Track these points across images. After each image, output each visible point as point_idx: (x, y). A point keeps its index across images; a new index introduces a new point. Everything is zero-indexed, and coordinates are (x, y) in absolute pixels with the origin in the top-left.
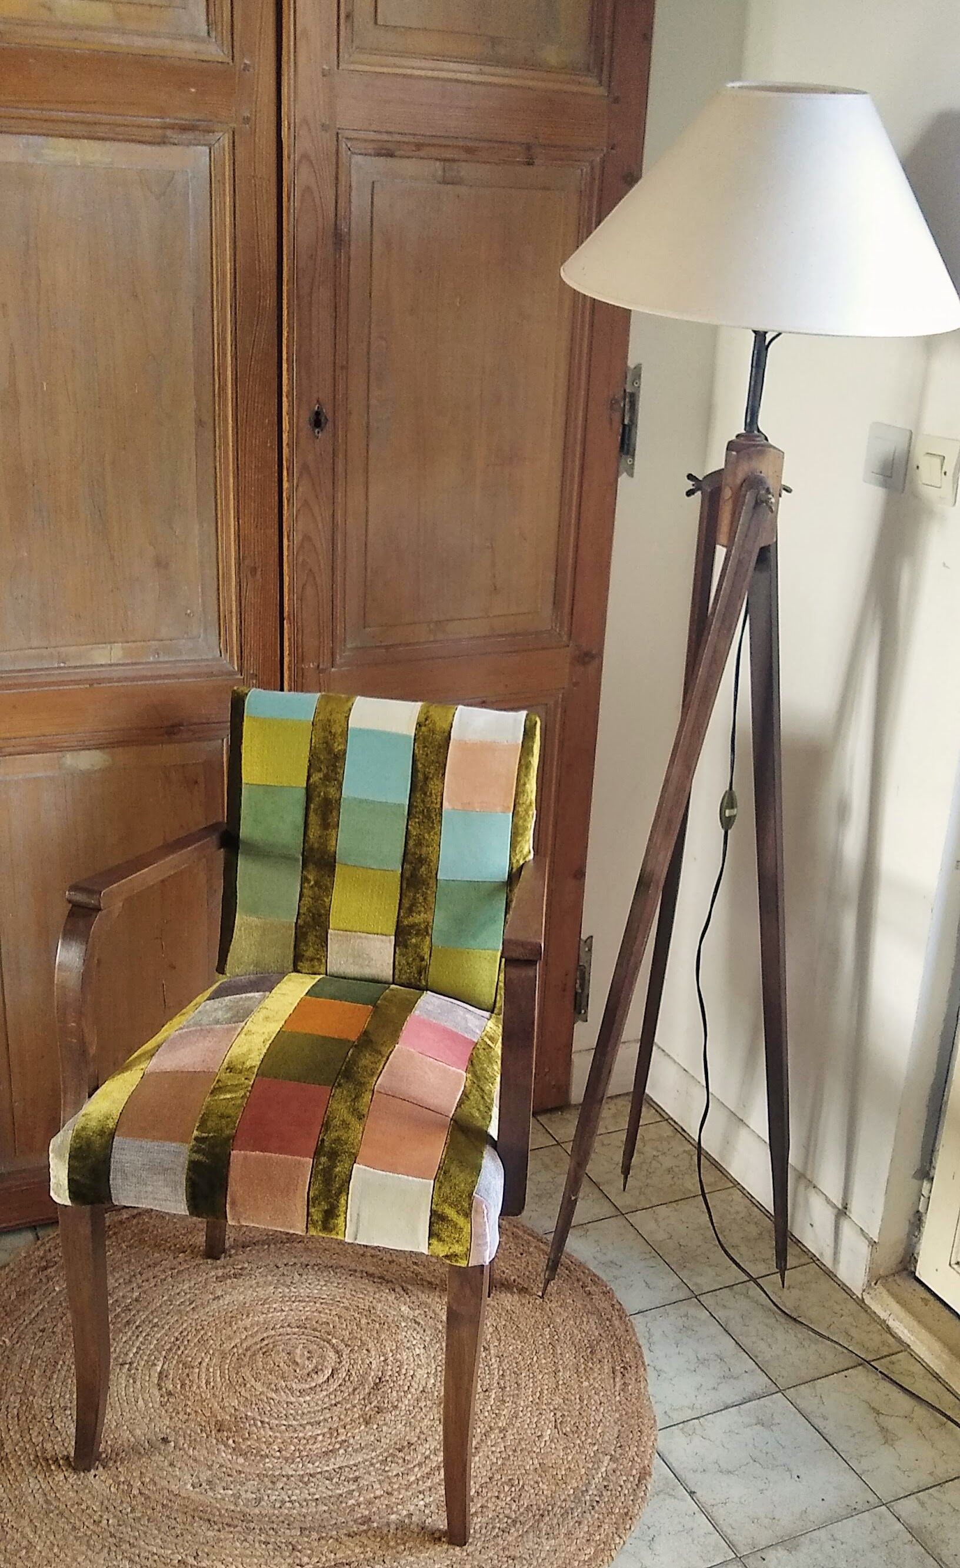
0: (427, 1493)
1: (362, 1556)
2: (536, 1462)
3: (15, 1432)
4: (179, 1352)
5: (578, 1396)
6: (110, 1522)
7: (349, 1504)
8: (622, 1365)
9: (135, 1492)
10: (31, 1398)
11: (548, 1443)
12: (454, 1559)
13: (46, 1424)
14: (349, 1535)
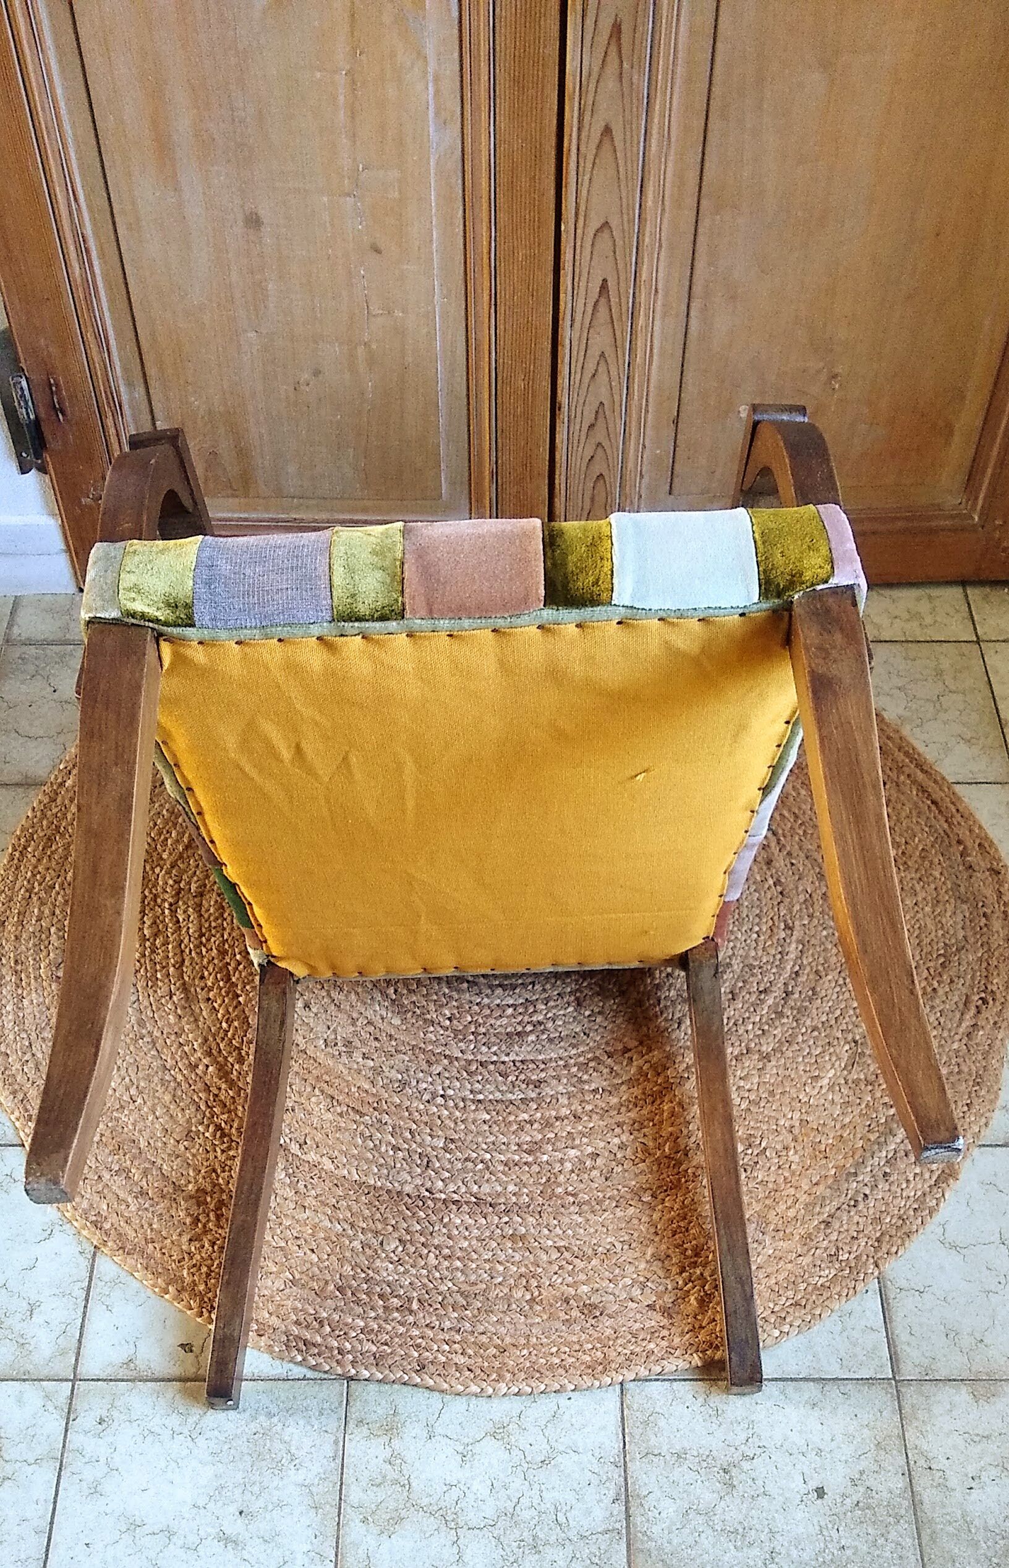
2: (797, 1115)
6: (210, 1069)
7: (520, 1118)
8: (983, 995)
11: (824, 1091)
12: (636, 1235)
13: (167, 911)
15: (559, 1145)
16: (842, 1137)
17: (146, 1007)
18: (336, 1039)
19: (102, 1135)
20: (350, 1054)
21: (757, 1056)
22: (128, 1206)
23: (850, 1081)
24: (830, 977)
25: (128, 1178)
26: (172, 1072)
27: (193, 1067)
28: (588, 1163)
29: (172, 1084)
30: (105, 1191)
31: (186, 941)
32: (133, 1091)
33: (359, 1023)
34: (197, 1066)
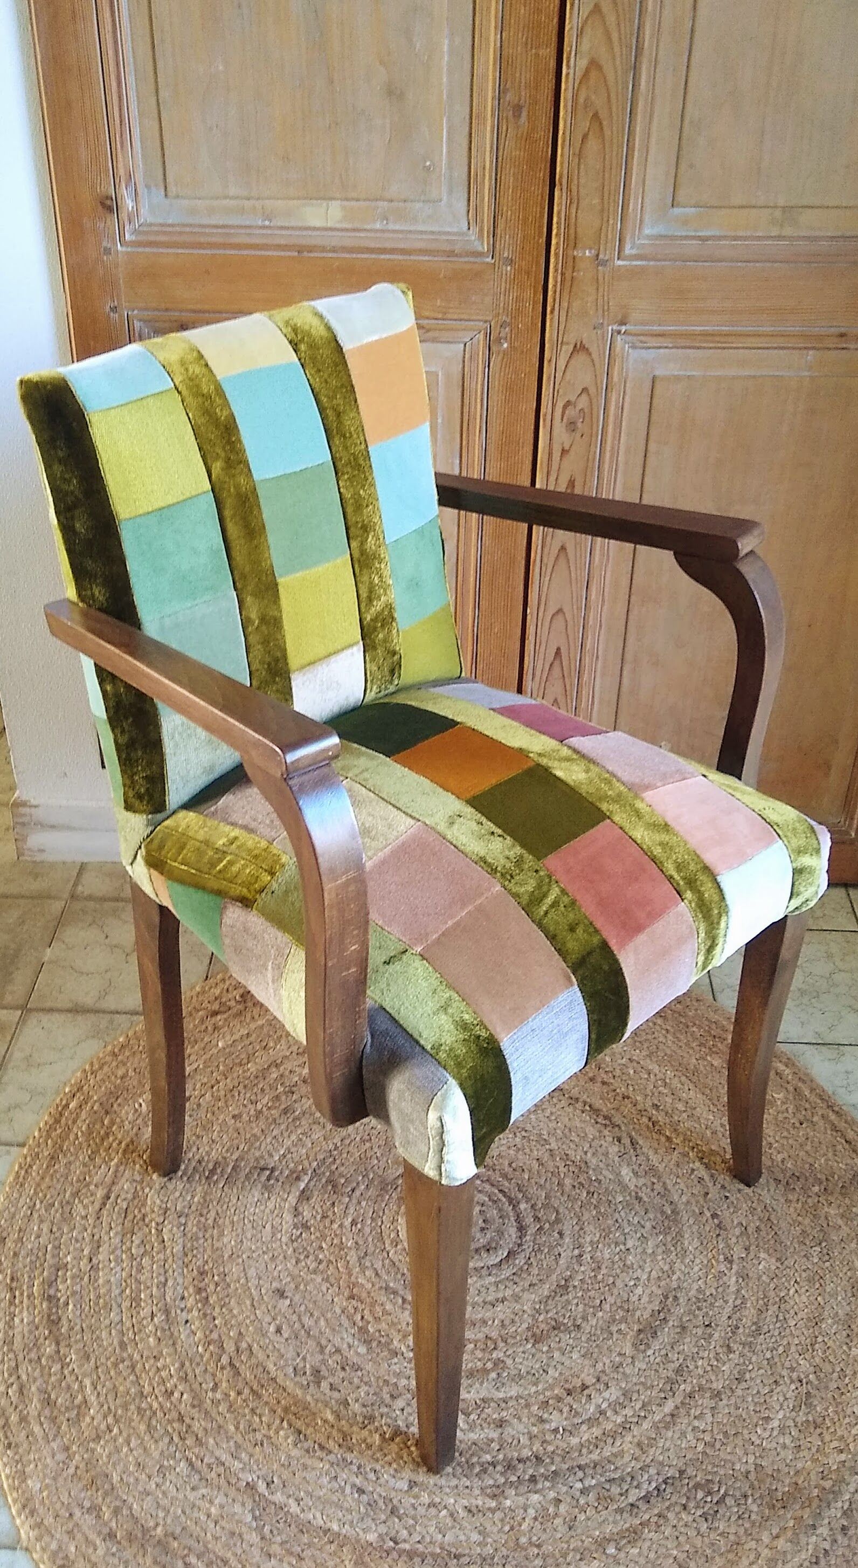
0: (590, 1471)
1: (478, 1550)
2: (751, 1459)
3: (117, 1233)
4: (334, 1167)
5: (838, 1369)
6: (185, 1396)
7: (483, 1460)
9: (225, 1360)
10: (147, 1190)
11: (775, 1433)
13: (153, 1231)
14: (470, 1511)
15: (523, 1489)
16: (798, 1484)
17: (128, 1330)
18: (305, 1366)
19: (77, 1468)
20: (318, 1384)
21: (708, 1395)
22: (96, 1550)
23: (800, 1424)
24: (770, 1312)
25: (98, 1517)
26: (149, 1399)
27: (169, 1394)
28: (551, 1510)
29: (148, 1413)
30: (75, 1531)
31: (170, 1261)
32: (110, 1420)
33: (327, 1351)
34: (172, 1393)
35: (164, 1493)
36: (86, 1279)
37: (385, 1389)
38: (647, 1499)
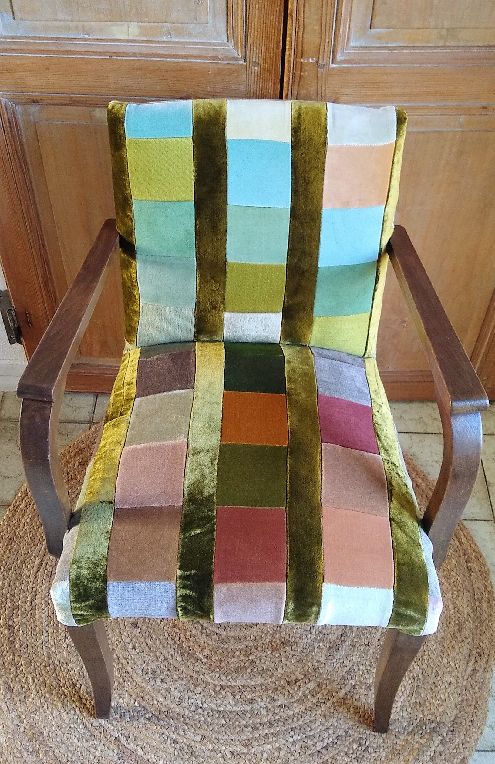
0: (297, 731)
3: (45, 588)
5: (434, 671)
6: (83, 687)
7: (241, 724)
8: (478, 650)
11: (398, 710)
14: (233, 754)
15: (261, 742)
16: (407, 740)
17: (52, 646)
18: (148, 669)
19: (25, 728)
20: (155, 679)
21: (364, 687)
23: (411, 705)
26: (63, 688)
28: (276, 754)
32: (42, 700)
33: (160, 660)
35: (72, 743)
36: (29, 615)
37: (191, 682)
38: (326, 748)
